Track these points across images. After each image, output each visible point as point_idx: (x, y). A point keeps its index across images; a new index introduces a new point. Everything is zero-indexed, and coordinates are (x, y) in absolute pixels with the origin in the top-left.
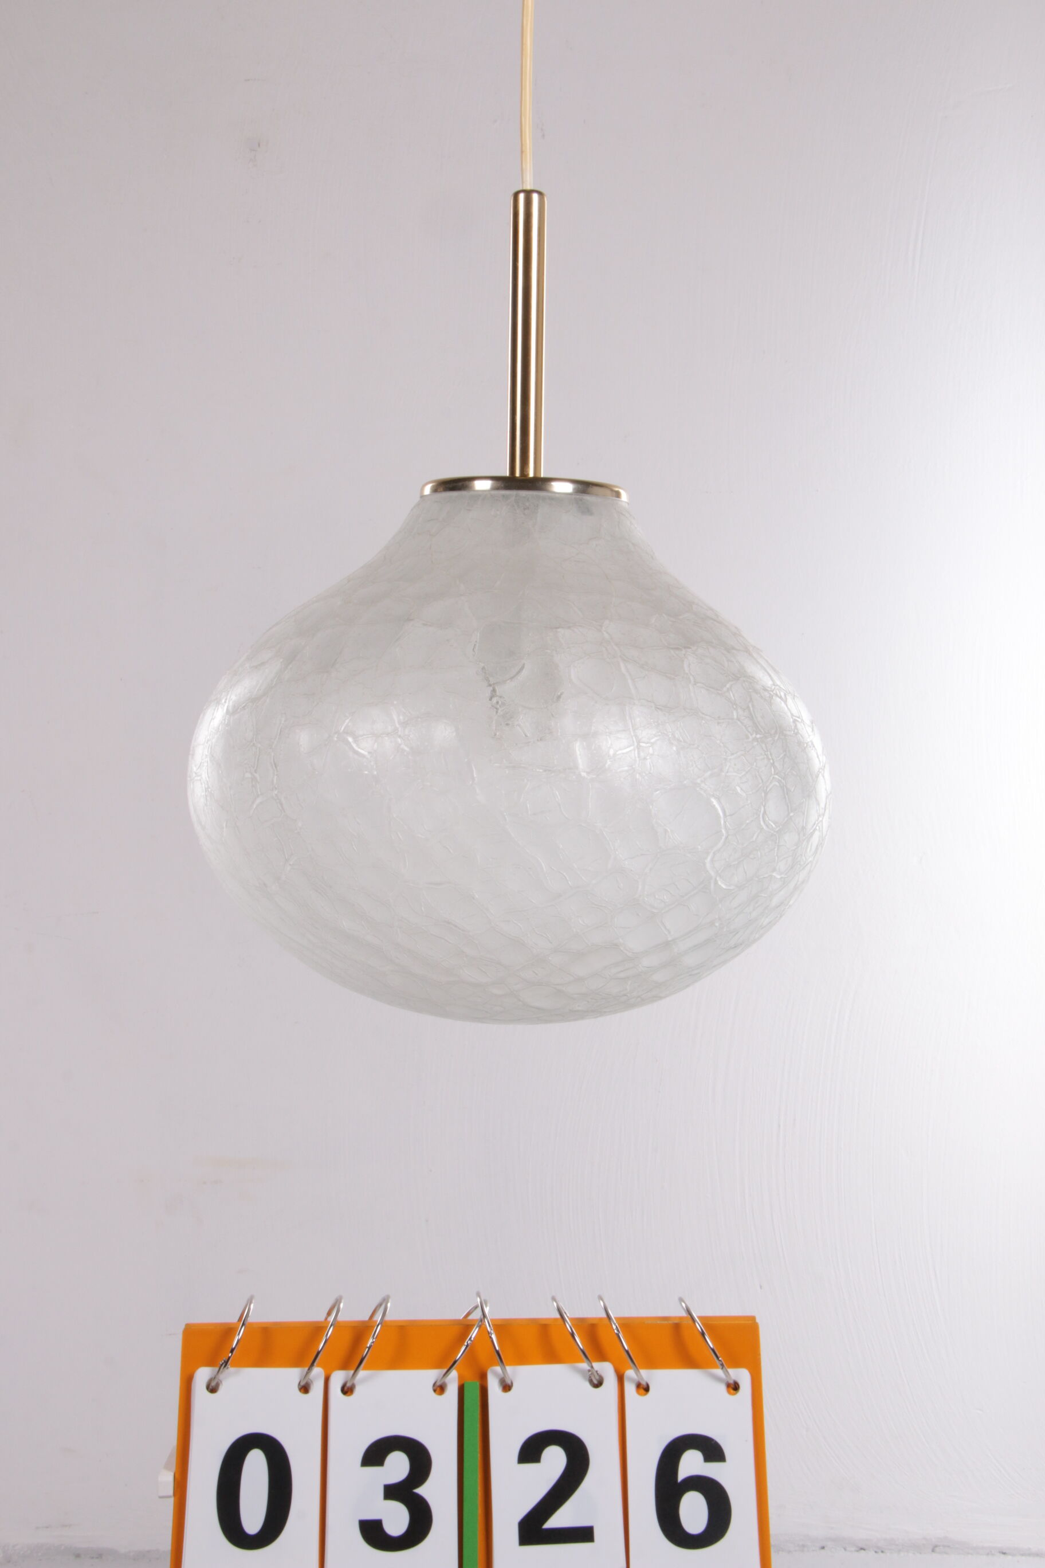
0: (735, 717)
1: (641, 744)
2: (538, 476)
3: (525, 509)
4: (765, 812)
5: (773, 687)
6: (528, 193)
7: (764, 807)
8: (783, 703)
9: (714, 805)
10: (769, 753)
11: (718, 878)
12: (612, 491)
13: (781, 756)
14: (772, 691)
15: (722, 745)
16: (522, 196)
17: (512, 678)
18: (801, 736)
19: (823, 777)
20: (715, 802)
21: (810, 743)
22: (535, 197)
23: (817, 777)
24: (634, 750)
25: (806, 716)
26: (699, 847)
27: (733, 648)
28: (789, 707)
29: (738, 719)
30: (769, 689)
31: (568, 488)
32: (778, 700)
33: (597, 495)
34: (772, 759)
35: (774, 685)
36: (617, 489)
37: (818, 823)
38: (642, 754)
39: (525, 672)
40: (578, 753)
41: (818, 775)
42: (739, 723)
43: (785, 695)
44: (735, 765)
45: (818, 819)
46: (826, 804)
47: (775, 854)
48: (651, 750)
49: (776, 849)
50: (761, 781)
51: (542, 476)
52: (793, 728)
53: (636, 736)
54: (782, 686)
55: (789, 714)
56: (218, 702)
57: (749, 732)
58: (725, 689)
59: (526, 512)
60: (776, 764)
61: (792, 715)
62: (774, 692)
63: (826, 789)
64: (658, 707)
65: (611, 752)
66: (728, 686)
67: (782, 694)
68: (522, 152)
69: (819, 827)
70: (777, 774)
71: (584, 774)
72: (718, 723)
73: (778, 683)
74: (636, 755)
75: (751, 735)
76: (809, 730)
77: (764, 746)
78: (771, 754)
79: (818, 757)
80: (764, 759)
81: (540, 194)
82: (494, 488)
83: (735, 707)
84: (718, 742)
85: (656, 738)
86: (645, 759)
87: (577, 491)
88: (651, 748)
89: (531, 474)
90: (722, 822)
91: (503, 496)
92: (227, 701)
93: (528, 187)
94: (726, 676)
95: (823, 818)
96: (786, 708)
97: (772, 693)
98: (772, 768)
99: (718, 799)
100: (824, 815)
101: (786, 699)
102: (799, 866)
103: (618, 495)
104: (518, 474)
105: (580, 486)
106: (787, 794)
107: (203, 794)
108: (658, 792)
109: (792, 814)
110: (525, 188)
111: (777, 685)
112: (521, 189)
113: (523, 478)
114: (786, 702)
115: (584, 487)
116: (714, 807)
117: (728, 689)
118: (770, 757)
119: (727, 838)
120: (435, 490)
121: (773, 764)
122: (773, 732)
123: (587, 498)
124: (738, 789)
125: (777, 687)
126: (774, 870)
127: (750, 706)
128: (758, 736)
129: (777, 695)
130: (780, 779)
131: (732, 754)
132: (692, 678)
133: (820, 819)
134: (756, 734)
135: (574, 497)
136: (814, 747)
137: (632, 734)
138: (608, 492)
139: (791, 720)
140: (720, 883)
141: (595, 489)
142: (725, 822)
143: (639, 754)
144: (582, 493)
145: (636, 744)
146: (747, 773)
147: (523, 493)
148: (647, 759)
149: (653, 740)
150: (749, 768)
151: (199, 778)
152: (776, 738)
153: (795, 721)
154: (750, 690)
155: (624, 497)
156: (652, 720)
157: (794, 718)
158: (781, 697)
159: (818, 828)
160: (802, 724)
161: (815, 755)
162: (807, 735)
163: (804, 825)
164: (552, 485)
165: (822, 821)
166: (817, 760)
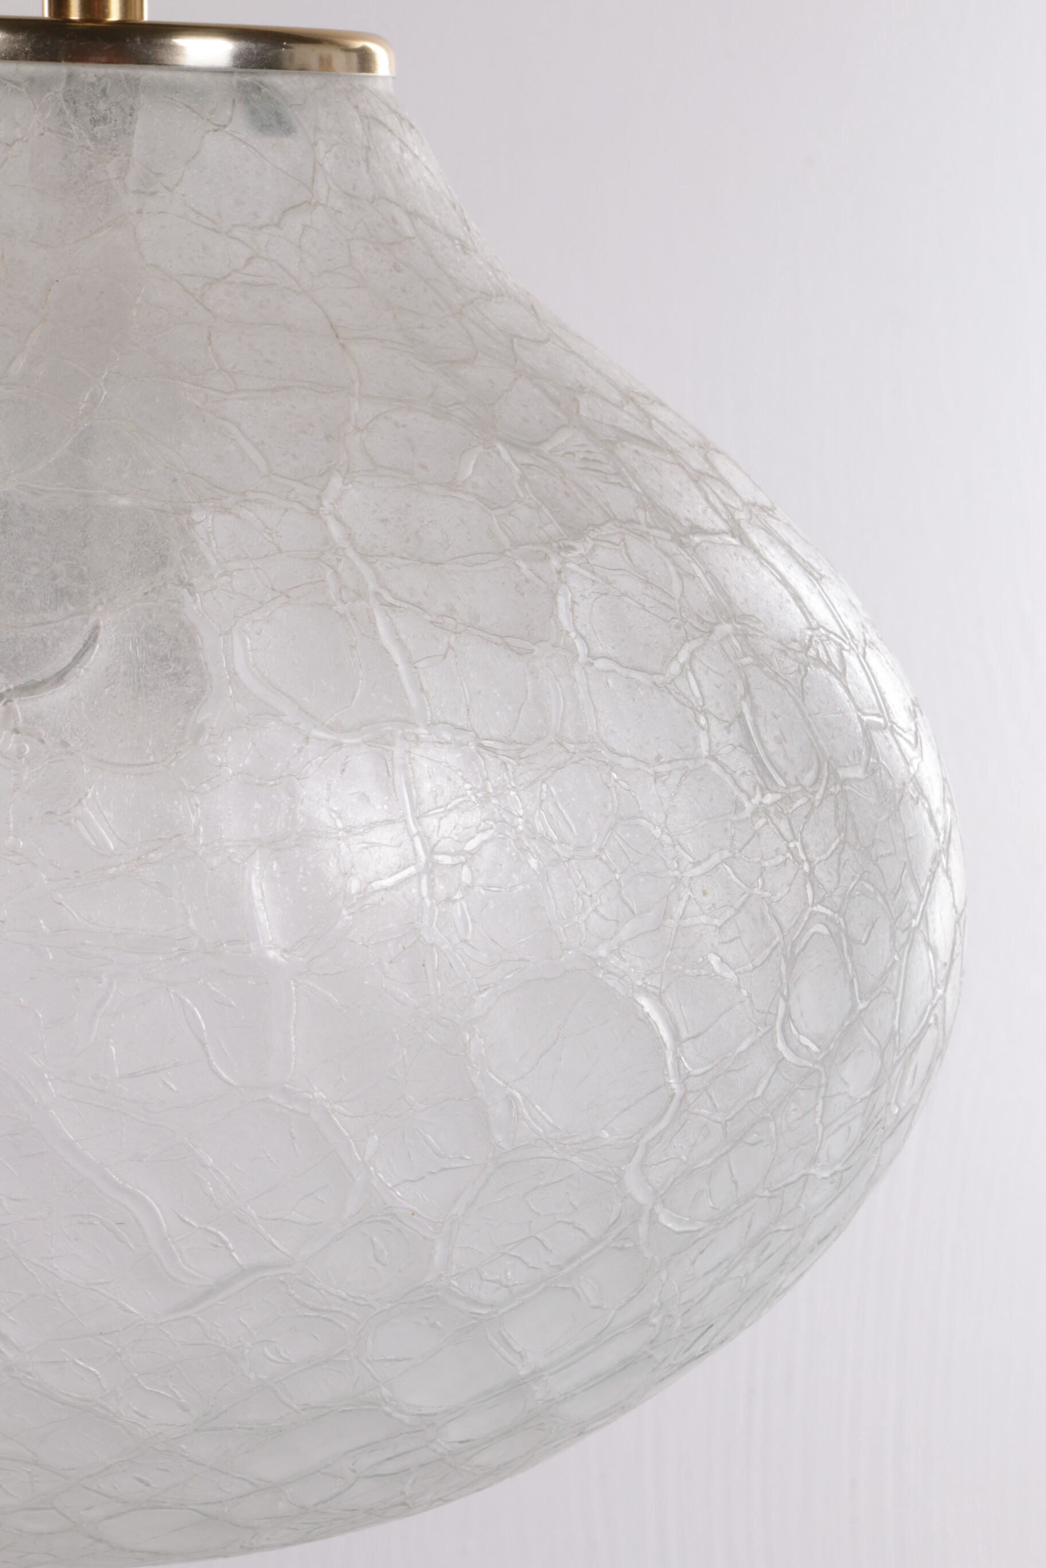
0: (704, 750)
1: (439, 858)
2: (135, 18)
3: (95, 122)
4: (788, 1015)
5: (808, 635)
7: (786, 1000)
8: (834, 680)
9: (647, 1015)
10: (798, 845)
11: (658, 1209)
12: (347, 50)
13: (834, 846)
15: (667, 839)
17: (60, 677)
19: (947, 872)
20: (647, 1005)
23: (932, 877)
24: (418, 875)
26: (606, 1134)
27: (696, 529)
28: (852, 687)
29: (713, 758)
30: (795, 646)
31: (217, 55)
32: (823, 672)
33: (303, 69)
34: (810, 862)
35: (810, 627)
36: (359, 44)
37: (934, 1008)
38: (440, 887)
39: (99, 654)
40: (256, 892)
42: (714, 767)
43: (841, 651)
44: (705, 893)
46: (954, 944)
47: (817, 1120)
48: (465, 874)
49: (819, 1108)
50: (776, 929)
51: (146, 18)
52: (864, 752)
53: (424, 837)
54: (832, 625)
55: (852, 712)
57: (743, 791)
58: (674, 668)
59: (100, 130)
60: (819, 873)
61: (862, 711)
62: (812, 652)
64: (487, 743)
65: (354, 886)
66: (683, 656)
67: (834, 651)
69: (936, 1019)
70: (820, 902)
71: (271, 954)
72: (657, 776)
73: (822, 615)
74: (425, 892)
75: (750, 799)
77: (783, 826)
78: (804, 847)
80: (785, 863)
83: (703, 721)
84: (657, 832)
85: (480, 837)
86: (449, 900)
87: (244, 62)
88: (466, 869)
89: (115, 14)
90: (670, 1060)
91: (32, 80)
94: (678, 627)
95: (945, 991)
96: (841, 690)
97: (804, 656)
98: (808, 886)
99: (659, 998)
100: (947, 978)
101: (845, 663)
102: (880, 1130)
103: (364, 61)
106: (850, 953)
108: (485, 995)
109: (861, 1005)
111: (819, 625)
113: (92, 21)
114: (841, 675)
116: (645, 1019)
117: (682, 666)
118: (803, 857)
119: (683, 1099)
121: (810, 876)
122: (809, 778)
123: (275, 79)
124: (714, 960)
125: (820, 632)
126: (814, 1160)
127: (746, 710)
128: (769, 799)
129: (818, 660)
130: (829, 912)
131: (696, 864)
132: (580, 648)
133: (940, 992)
134: (763, 796)
135: (236, 78)
137: (414, 830)
138: (338, 58)
140: (663, 1219)
141: (302, 52)
142: (678, 1059)
143: (431, 886)
144: (261, 66)
145: (423, 857)
146: (738, 911)
147: (89, 72)
148: (455, 901)
149: (471, 845)
150: (742, 899)
152: (818, 796)
153: (868, 730)
154: (746, 660)
155: (383, 64)
156: (468, 786)
157: (867, 719)
158: (828, 666)
159: (932, 1021)
160: (888, 734)
161: (926, 816)
162: (902, 763)
163: (896, 1023)
164: (174, 46)
165: (943, 997)
166: (931, 830)
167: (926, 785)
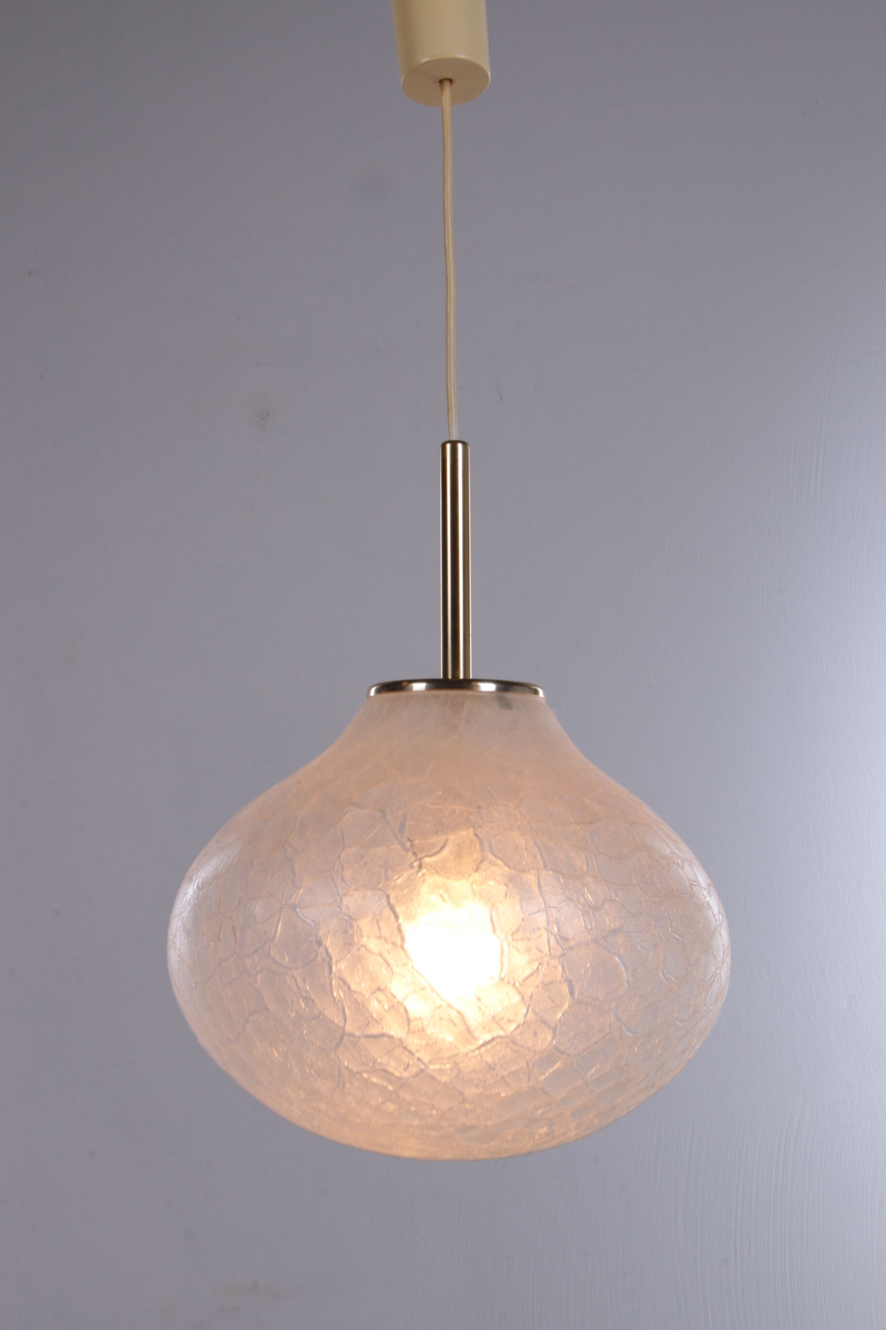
0: (635, 883)
1: (550, 909)
2: (467, 678)
3: (453, 706)
4: (664, 967)
5: (671, 856)
6: (454, 444)
7: (663, 962)
8: (679, 869)
10: (666, 914)
11: (624, 1027)
12: (531, 689)
13: (679, 917)
14: (670, 859)
15: (623, 908)
16: (448, 446)
17: (438, 852)
18: (697, 898)
19: (720, 933)
20: (617, 959)
21: (706, 905)
22: (460, 447)
23: (714, 933)
24: (544, 914)
25: (702, 879)
28: (686, 872)
29: (638, 885)
30: (667, 857)
31: (490, 687)
32: (676, 866)
33: (516, 692)
34: (670, 920)
35: (672, 853)
36: (534, 688)
38: (551, 918)
39: (448, 847)
41: (715, 932)
42: (638, 888)
43: (682, 862)
44: (635, 925)
45: (716, 972)
47: (676, 1004)
49: (677, 1000)
50: (659, 939)
51: (471, 678)
52: (689, 891)
53: (545, 902)
54: (680, 854)
55: (687, 880)
56: (191, 880)
57: (647, 895)
58: (626, 859)
59: (454, 708)
60: (674, 924)
61: (689, 879)
62: (672, 860)
63: (723, 945)
64: (565, 876)
65: (524, 916)
66: (629, 856)
67: (680, 861)
68: (448, 410)
69: (718, 979)
70: (674, 933)
72: (619, 889)
73: (676, 851)
74: (546, 919)
75: (650, 898)
76: (705, 893)
77: (662, 908)
78: (668, 915)
79: (714, 916)
80: (662, 919)
81: (465, 444)
82: (428, 689)
83: (634, 874)
84: (619, 905)
85: (563, 904)
87: (499, 690)
88: (558, 913)
89: (461, 677)
90: (625, 977)
91: (435, 696)
92: (198, 878)
93: (454, 439)
94: (627, 847)
95: (721, 971)
96: (683, 874)
97: (669, 861)
98: (670, 927)
99: (621, 957)
100: (722, 968)
101: (684, 865)
102: (700, 1014)
103: (536, 692)
104: (450, 677)
105: (500, 685)
106: (685, 950)
107: (177, 959)
109: (690, 968)
110: (451, 439)
111: (675, 854)
112: (448, 440)
113: (455, 680)
114: (682, 869)
115: (505, 686)
116: (616, 963)
117: (629, 858)
118: (668, 918)
119: (630, 991)
120: (378, 691)
121: (670, 924)
122: (670, 895)
123: (509, 695)
124: (639, 947)
125: (675, 855)
126: (676, 1018)
127: (649, 873)
129: (674, 862)
130: (677, 937)
131: (632, 916)
132: (595, 850)
133: (719, 971)
134: (654, 898)
135: (497, 695)
136: (710, 907)
137: (542, 901)
138: (527, 690)
139: (688, 884)
140: (626, 1031)
141: (516, 687)
142: (628, 977)
143: (548, 917)
144: (504, 691)
145: (545, 909)
146: (646, 932)
147: (454, 692)
148: (555, 923)
149: (560, 906)
150: (648, 928)
151: (174, 945)
152: (673, 900)
153: (691, 885)
154: (650, 859)
155: (541, 693)
156: (559, 888)
157: (691, 882)
158: (678, 864)
159: (716, 980)
160: (698, 888)
161: (711, 914)
162: (703, 897)
163: (703, 977)
164: (479, 686)
165: (720, 973)
166: (713, 919)
167: (712, 905)
